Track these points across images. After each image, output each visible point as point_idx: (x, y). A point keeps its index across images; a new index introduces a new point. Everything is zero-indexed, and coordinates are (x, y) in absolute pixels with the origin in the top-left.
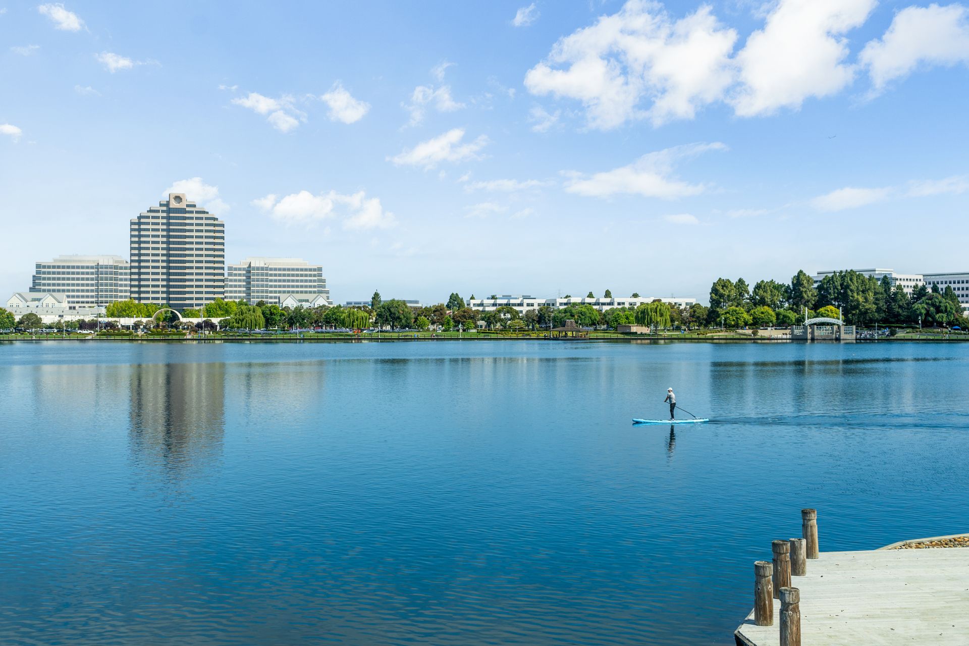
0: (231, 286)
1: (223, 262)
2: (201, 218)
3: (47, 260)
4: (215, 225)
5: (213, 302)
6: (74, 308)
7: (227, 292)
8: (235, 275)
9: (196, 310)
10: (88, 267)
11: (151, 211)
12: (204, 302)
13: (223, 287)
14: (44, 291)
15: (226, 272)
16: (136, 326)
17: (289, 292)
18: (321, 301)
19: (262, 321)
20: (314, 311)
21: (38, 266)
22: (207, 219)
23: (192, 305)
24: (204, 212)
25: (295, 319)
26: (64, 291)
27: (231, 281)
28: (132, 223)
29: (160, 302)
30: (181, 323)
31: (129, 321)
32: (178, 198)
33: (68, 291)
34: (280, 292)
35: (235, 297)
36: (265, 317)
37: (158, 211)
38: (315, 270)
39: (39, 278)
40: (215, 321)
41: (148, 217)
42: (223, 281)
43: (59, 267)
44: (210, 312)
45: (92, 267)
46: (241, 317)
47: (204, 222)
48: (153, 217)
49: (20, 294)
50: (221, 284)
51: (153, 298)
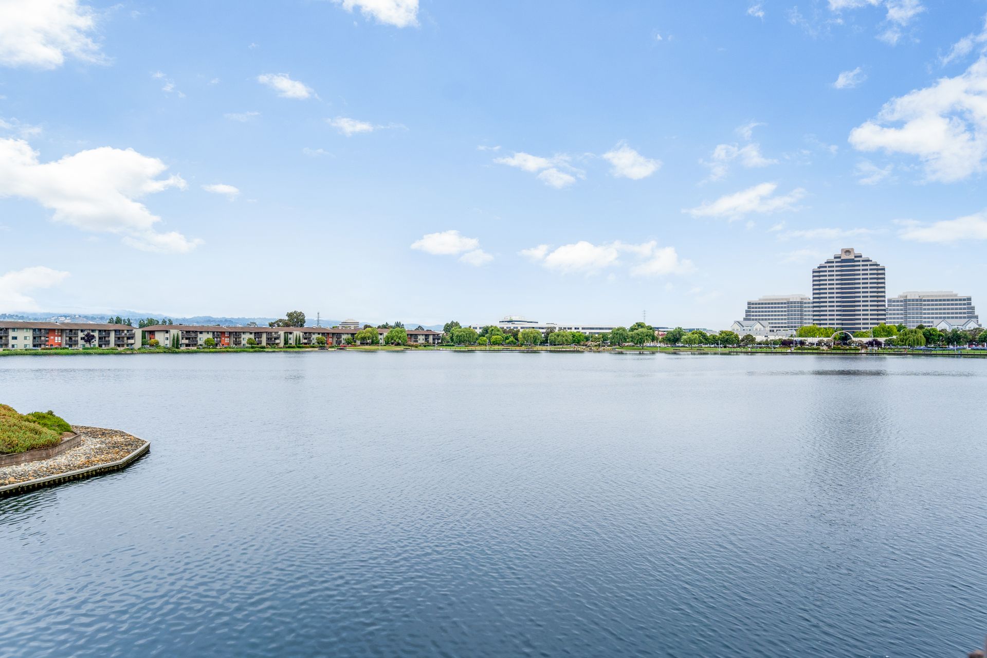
0: (890, 314)
1: (884, 297)
2: (867, 265)
3: (755, 299)
4: (877, 270)
5: (876, 326)
6: (773, 331)
7: (887, 318)
8: (894, 306)
9: (864, 333)
10: (782, 303)
11: (828, 262)
12: (869, 326)
13: (885, 315)
14: (753, 320)
15: (886, 304)
16: (819, 344)
17: (940, 318)
18: (972, 325)
19: (923, 340)
20: (968, 333)
21: (749, 303)
22: (871, 265)
23: (860, 328)
24: (868, 261)
25: (955, 338)
26: (766, 319)
27: (890, 310)
28: (814, 272)
29: (835, 326)
30: (853, 342)
31: (815, 340)
32: (848, 252)
33: (769, 319)
34: (933, 318)
35: (894, 322)
36: (925, 337)
37: (833, 262)
38: (964, 300)
39: (750, 312)
40: (882, 340)
41: (826, 267)
42: (885, 310)
43: (762, 304)
44: (876, 333)
45: (785, 303)
46: (905, 337)
47: (869, 267)
48: (829, 267)
49: (739, 322)
50: (883, 312)
51: (830, 324)
